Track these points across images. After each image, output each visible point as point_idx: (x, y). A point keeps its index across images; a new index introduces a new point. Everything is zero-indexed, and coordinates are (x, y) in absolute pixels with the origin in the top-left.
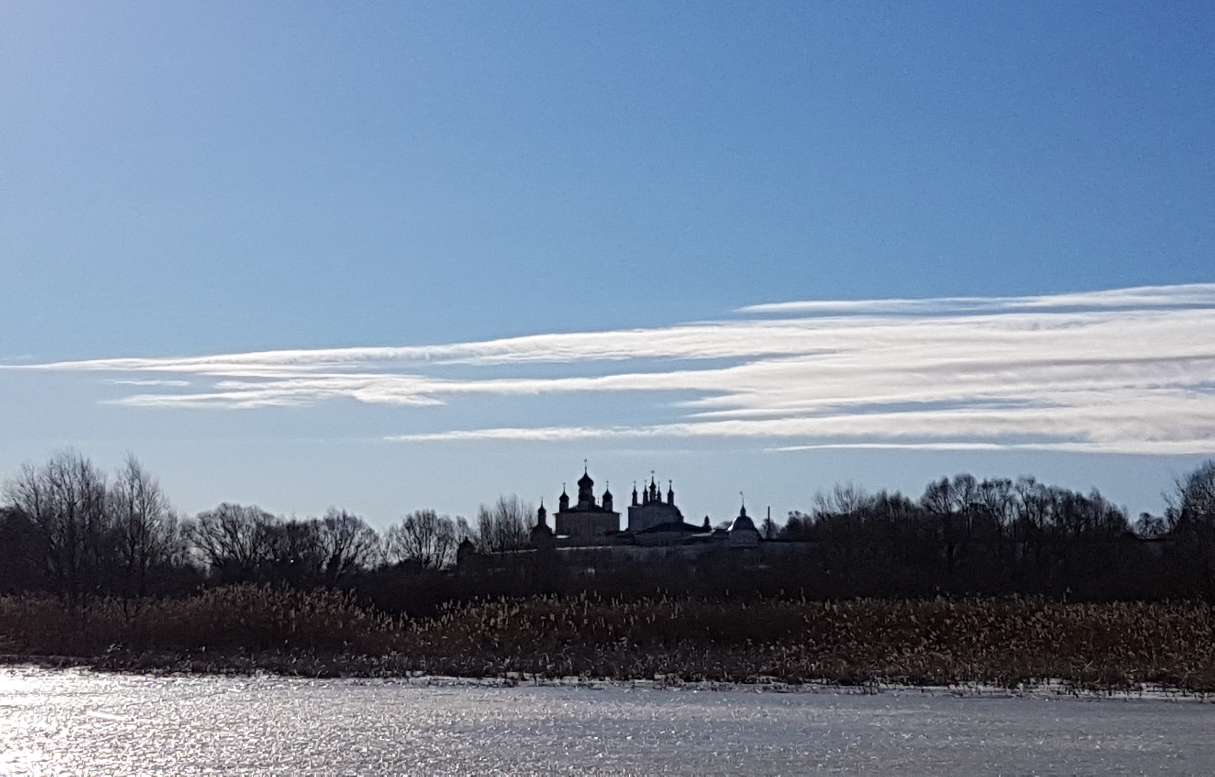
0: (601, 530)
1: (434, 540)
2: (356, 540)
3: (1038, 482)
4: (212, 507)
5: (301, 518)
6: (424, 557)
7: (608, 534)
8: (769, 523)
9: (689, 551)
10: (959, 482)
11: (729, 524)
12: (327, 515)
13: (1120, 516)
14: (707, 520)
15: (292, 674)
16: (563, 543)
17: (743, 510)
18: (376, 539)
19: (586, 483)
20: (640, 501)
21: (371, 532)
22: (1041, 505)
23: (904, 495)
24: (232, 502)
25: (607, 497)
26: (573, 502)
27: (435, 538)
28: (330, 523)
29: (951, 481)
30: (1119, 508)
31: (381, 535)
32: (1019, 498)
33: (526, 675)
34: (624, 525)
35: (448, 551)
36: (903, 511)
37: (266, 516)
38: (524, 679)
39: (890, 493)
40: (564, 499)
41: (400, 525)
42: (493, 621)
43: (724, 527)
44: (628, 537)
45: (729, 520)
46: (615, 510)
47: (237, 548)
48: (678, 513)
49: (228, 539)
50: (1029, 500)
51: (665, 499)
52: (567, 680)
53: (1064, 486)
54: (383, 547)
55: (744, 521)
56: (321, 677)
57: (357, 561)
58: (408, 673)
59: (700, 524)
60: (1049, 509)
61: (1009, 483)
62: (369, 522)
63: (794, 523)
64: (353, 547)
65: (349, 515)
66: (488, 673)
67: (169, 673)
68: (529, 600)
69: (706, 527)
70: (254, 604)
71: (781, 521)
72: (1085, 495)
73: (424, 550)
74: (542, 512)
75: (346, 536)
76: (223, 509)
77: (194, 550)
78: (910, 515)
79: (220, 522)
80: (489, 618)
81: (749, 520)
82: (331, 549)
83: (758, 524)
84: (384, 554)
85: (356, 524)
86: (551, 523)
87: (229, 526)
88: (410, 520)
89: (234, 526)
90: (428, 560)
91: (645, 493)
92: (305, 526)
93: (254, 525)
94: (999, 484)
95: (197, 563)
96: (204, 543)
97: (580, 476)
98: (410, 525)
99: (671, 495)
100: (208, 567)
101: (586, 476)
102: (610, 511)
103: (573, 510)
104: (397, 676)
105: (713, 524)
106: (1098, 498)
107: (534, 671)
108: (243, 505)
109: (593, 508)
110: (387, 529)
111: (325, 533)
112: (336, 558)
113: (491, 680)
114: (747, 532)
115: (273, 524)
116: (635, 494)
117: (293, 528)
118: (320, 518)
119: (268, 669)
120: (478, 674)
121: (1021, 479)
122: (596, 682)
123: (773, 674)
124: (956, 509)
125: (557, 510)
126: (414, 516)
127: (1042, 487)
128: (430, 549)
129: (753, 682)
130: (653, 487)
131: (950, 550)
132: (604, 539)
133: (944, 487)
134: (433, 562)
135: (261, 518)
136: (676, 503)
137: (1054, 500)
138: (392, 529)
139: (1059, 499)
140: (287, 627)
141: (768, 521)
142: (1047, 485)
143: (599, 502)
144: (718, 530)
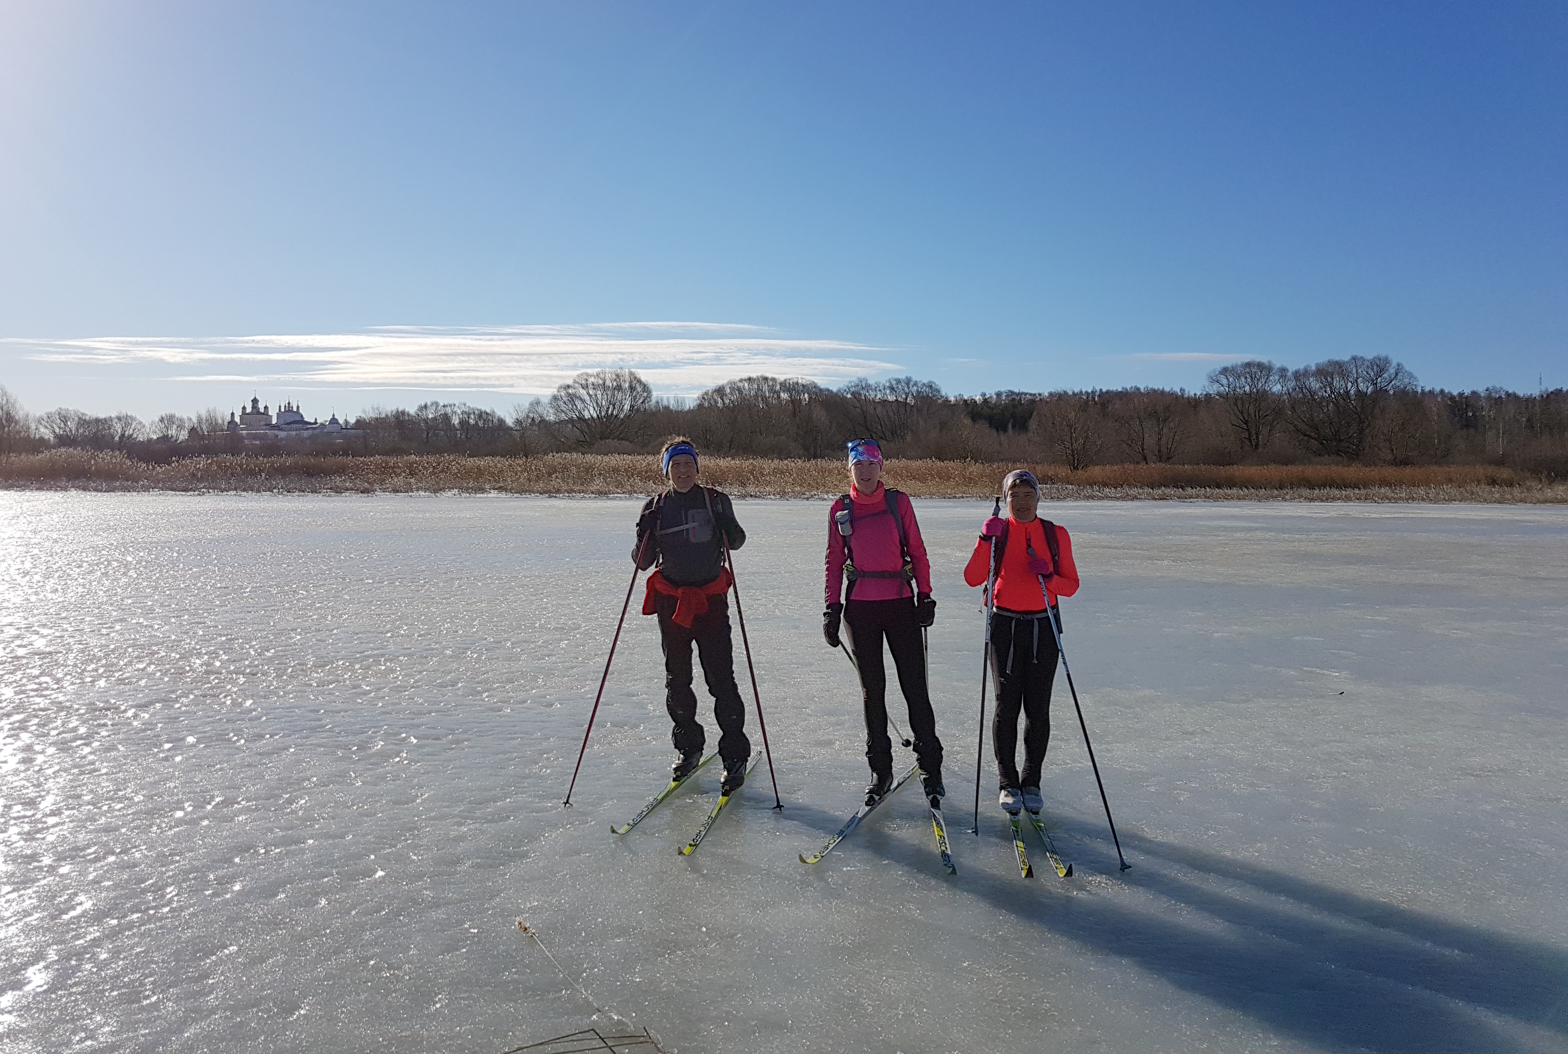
0: (263, 423)
1: (175, 427)
2: (133, 426)
3: (468, 405)
4: (53, 409)
5: (102, 416)
6: (170, 436)
7: (266, 425)
8: (346, 422)
9: (306, 434)
10: (432, 404)
11: (326, 421)
12: (117, 414)
13: (502, 420)
14: (316, 419)
15: (90, 491)
16: (242, 429)
17: (334, 415)
18: (144, 426)
19: (255, 401)
20: (283, 410)
21: (141, 423)
22: (469, 415)
23: (407, 410)
24: (63, 407)
25: (266, 408)
26: (249, 410)
27: (176, 426)
28: (119, 419)
29: (429, 404)
30: (502, 417)
31: (147, 425)
32: (459, 412)
33: (211, 491)
34: (274, 421)
35: (182, 432)
36: (406, 417)
37: (83, 414)
38: (209, 492)
39: (400, 409)
40: (244, 408)
41: (157, 420)
42: (198, 466)
43: (324, 422)
44: (276, 427)
45: (327, 419)
46: (270, 414)
47: (68, 430)
48: (302, 416)
49: (62, 425)
50: (463, 413)
51: (295, 409)
52: (229, 493)
53: (479, 407)
54: (148, 430)
55: (334, 421)
56: (105, 492)
57: (135, 436)
58: (151, 490)
59: (313, 421)
60: (472, 416)
61: (455, 405)
62: (139, 418)
63: (358, 421)
64: (131, 430)
65: (129, 414)
66: (191, 490)
67: (24, 490)
68: (217, 456)
69: (316, 423)
70: (72, 458)
71: (352, 421)
72: (488, 411)
73: (169, 432)
74: (233, 414)
75: (128, 424)
76: (59, 410)
77: (42, 430)
78: (410, 418)
79: (57, 417)
80: (196, 465)
81: (337, 419)
82: (119, 431)
83: (341, 421)
84: (148, 434)
85: (133, 419)
86: (237, 419)
87: (63, 419)
88: (163, 418)
89: (65, 419)
90: (172, 437)
91: (285, 406)
92: (105, 420)
93: (77, 418)
94: (450, 405)
95: (46, 437)
96: (49, 426)
97: (253, 398)
98: (162, 420)
99: (298, 407)
100: (52, 439)
101: (255, 398)
102: (267, 415)
103: (248, 414)
104: (145, 491)
105: (318, 421)
106: (493, 412)
107: (214, 489)
108: (70, 409)
109: (259, 413)
110: (150, 421)
111: (116, 423)
112: (123, 435)
113: (192, 493)
114: (335, 425)
115: (87, 418)
116: (280, 407)
117: (97, 421)
118: (113, 416)
119: (78, 488)
120: (186, 490)
121: (460, 403)
122: (244, 493)
123: (331, 489)
124: (430, 416)
125: (241, 414)
126: (164, 415)
127: (469, 407)
128: (172, 432)
129: (320, 492)
130: (289, 403)
131: (428, 434)
132: (265, 427)
133: (426, 406)
134: (174, 438)
135: (81, 415)
136: (301, 411)
137: (474, 413)
138: (152, 421)
139: (476, 413)
140: (90, 468)
141: (346, 420)
142: (471, 406)
143: (262, 410)
144: (322, 424)
